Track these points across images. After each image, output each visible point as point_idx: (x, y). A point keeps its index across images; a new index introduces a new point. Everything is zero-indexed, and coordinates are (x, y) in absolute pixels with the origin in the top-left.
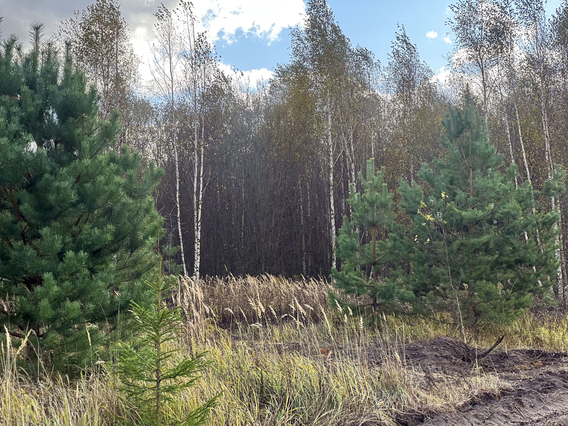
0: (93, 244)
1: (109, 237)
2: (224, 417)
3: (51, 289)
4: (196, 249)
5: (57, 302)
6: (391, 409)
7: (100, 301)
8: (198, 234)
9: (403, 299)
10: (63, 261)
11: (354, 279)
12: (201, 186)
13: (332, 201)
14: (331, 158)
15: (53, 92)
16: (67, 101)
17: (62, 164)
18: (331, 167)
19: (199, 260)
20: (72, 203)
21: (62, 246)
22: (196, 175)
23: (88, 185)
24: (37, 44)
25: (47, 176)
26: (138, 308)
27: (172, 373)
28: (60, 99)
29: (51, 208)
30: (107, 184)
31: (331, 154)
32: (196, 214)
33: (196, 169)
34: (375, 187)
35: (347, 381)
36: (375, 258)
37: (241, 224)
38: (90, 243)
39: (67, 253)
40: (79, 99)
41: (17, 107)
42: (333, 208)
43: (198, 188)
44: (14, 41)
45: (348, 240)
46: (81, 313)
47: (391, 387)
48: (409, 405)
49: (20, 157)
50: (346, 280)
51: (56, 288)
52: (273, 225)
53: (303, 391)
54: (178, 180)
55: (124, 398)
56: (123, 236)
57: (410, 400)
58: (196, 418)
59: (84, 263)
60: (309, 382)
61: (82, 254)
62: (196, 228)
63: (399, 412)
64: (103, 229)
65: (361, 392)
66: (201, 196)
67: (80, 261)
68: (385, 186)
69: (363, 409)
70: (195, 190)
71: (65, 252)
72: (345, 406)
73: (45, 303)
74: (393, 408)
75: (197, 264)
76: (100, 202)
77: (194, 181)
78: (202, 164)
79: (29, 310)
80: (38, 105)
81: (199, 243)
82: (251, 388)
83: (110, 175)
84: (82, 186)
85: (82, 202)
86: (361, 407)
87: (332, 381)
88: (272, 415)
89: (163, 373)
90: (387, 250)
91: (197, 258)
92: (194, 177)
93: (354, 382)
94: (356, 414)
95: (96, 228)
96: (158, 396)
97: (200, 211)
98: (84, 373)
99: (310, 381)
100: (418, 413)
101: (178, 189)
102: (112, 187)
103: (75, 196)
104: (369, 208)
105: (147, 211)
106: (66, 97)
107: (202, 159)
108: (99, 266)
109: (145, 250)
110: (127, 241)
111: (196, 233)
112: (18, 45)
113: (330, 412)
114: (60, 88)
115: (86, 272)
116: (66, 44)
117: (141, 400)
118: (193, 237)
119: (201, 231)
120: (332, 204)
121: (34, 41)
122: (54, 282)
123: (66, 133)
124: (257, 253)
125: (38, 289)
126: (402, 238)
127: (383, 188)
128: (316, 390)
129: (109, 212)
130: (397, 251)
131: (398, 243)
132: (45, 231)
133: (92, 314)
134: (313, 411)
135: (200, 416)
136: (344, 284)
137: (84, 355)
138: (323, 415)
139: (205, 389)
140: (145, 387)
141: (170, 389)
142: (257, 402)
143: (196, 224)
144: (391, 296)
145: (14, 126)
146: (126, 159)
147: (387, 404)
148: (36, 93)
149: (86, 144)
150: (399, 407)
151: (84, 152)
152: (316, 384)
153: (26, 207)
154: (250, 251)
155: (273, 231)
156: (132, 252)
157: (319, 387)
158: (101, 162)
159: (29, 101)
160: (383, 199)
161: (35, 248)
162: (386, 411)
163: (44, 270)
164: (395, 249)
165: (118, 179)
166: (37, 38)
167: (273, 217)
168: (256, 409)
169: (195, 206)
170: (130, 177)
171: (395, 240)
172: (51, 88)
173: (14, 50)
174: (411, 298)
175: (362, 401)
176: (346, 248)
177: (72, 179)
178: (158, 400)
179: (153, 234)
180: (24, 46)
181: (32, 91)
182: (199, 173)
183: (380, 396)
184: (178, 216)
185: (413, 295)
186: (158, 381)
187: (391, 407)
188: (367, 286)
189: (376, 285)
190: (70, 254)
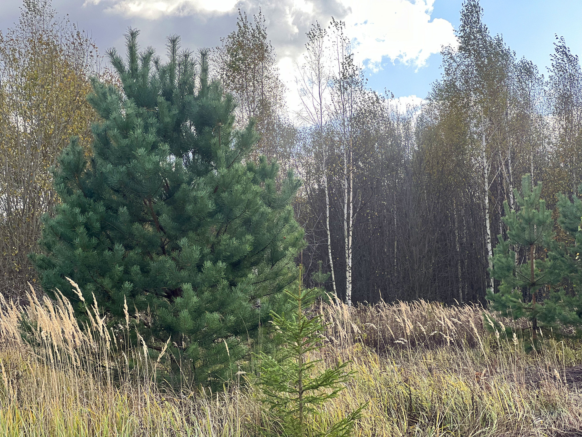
0: (232, 256)
1: (248, 248)
2: (370, 431)
3: (190, 300)
4: (348, 277)
5: (198, 313)
6: (550, 428)
7: (240, 314)
8: (349, 262)
9: (566, 322)
10: (202, 272)
11: (512, 301)
12: (351, 212)
13: (488, 225)
14: (486, 180)
15: (190, 102)
16: (204, 111)
17: (199, 174)
18: (487, 189)
19: (350, 289)
20: (209, 213)
21: (200, 256)
22: (346, 202)
23: (225, 195)
24: (174, 57)
25: (184, 186)
26: (278, 318)
27: (314, 383)
28: (195, 110)
29: (189, 218)
30: (244, 193)
31: (486, 176)
32: (347, 242)
33: (346, 194)
34: (532, 204)
35: (502, 399)
36: (533, 278)
37: (394, 250)
38: (229, 254)
39: (205, 262)
40: (215, 108)
41: (154, 118)
42: (489, 232)
43: (349, 214)
44: (151, 54)
45: (504, 260)
46: (222, 325)
47: (551, 406)
48: (570, 424)
49: (157, 169)
50: (503, 303)
51: (195, 299)
52: (426, 251)
53: (455, 408)
54: (328, 206)
55: (267, 410)
56: (262, 248)
57: (571, 419)
58: (341, 430)
59: (223, 273)
60: (461, 399)
61: (220, 264)
62: (347, 255)
63: (560, 431)
64: (241, 239)
65: (517, 410)
66: (351, 222)
67: (219, 271)
68: (543, 202)
69: (520, 427)
70: (346, 216)
71: (203, 262)
72: (500, 424)
73: (184, 313)
74: (553, 427)
75: (349, 292)
76: (238, 213)
77: (344, 208)
78: (351, 190)
79: (170, 321)
80: (174, 115)
81: (350, 271)
82: (398, 405)
83: (247, 184)
84: (219, 195)
85: (220, 212)
86: (518, 426)
87: (486, 399)
88: (422, 432)
89: (305, 384)
90: (547, 270)
91: (349, 287)
92: (344, 203)
93: (510, 400)
94: (512, 432)
95: (234, 239)
96: (301, 408)
97: (351, 238)
98: (226, 386)
99: (463, 398)
100: (579, 432)
101: (328, 216)
102: (250, 196)
103: (212, 205)
104: (526, 226)
105: (286, 220)
106: (202, 107)
107: (351, 185)
108: (239, 279)
109: (286, 261)
110: (267, 253)
111: (347, 260)
112: (155, 59)
113: (484, 430)
114: (196, 99)
115: (225, 282)
116: (202, 54)
117: (284, 411)
118: (344, 264)
119: (352, 259)
120: (488, 228)
121: (171, 54)
122: (192, 293)
123: (202, 143)
124: (410, 280)
125: (178, 300)
126: (563, 257)
127: (541, 205)
128: (469, 407)
129: (247, 222)
130: (557, 271)
131: (558, 262)
132: (183, 241)
133: (233, 326)
134: (466, 429)
135: (345, 428)
136: (501, 306)
137: (226, 368)
138: (477, 433)
139: (350, 403)
140: (287, 399)
141: (312, 400)
142: (406, 418)
143: (347, 252)
144: (553, 319)
145: (151, 137)
146: (263, 169)
147: (546, 423)
148: (172, 104)
149: (221, 153)
150: (559, 426)
151: (220, 161)
152: (469, 402)
153: (164, 219)
154: (404, 278)
155: (426, 257)
156: (273, 265)
157: (471, 404)
158: (237, 170)
159: (166, 111)
160: (541, 216)
161: (173, 259)
162: (545, 430)
163: (183, 281)
164: (555, 269)
165: (255, 188)
166: (174, 51)
167: (426, 243)
168: (405, 425)
169: (346, 233)
170: (268, 186)
171: (555, 259)
172: (188, 98)
173: (152, 63)
174: (574, 319)
175: (519, 419)
176: (501, 268)
177: (209, 189)
178: (301, 411)
179: (294, 245)
180: (161, 59)
181: (169, 102)
182: (349, 200)
183: (539, 415)
184: (329, 243)
185: (577, 316)
186: (301, 392)
187: (551, 426)
188: (526, 308)
189: (536, 307)
190: (208, 264)
